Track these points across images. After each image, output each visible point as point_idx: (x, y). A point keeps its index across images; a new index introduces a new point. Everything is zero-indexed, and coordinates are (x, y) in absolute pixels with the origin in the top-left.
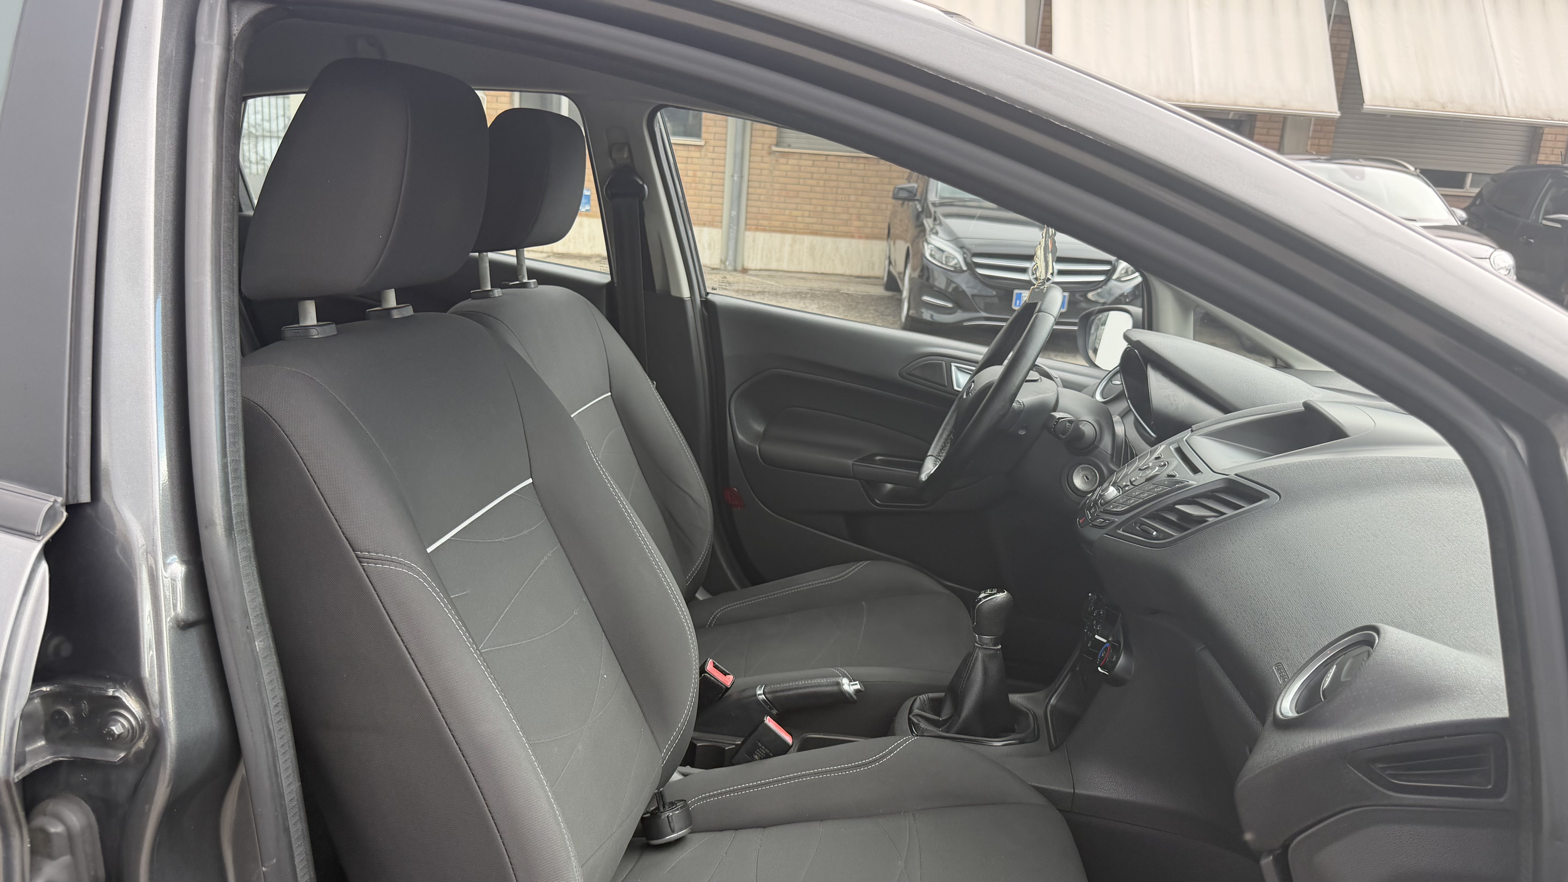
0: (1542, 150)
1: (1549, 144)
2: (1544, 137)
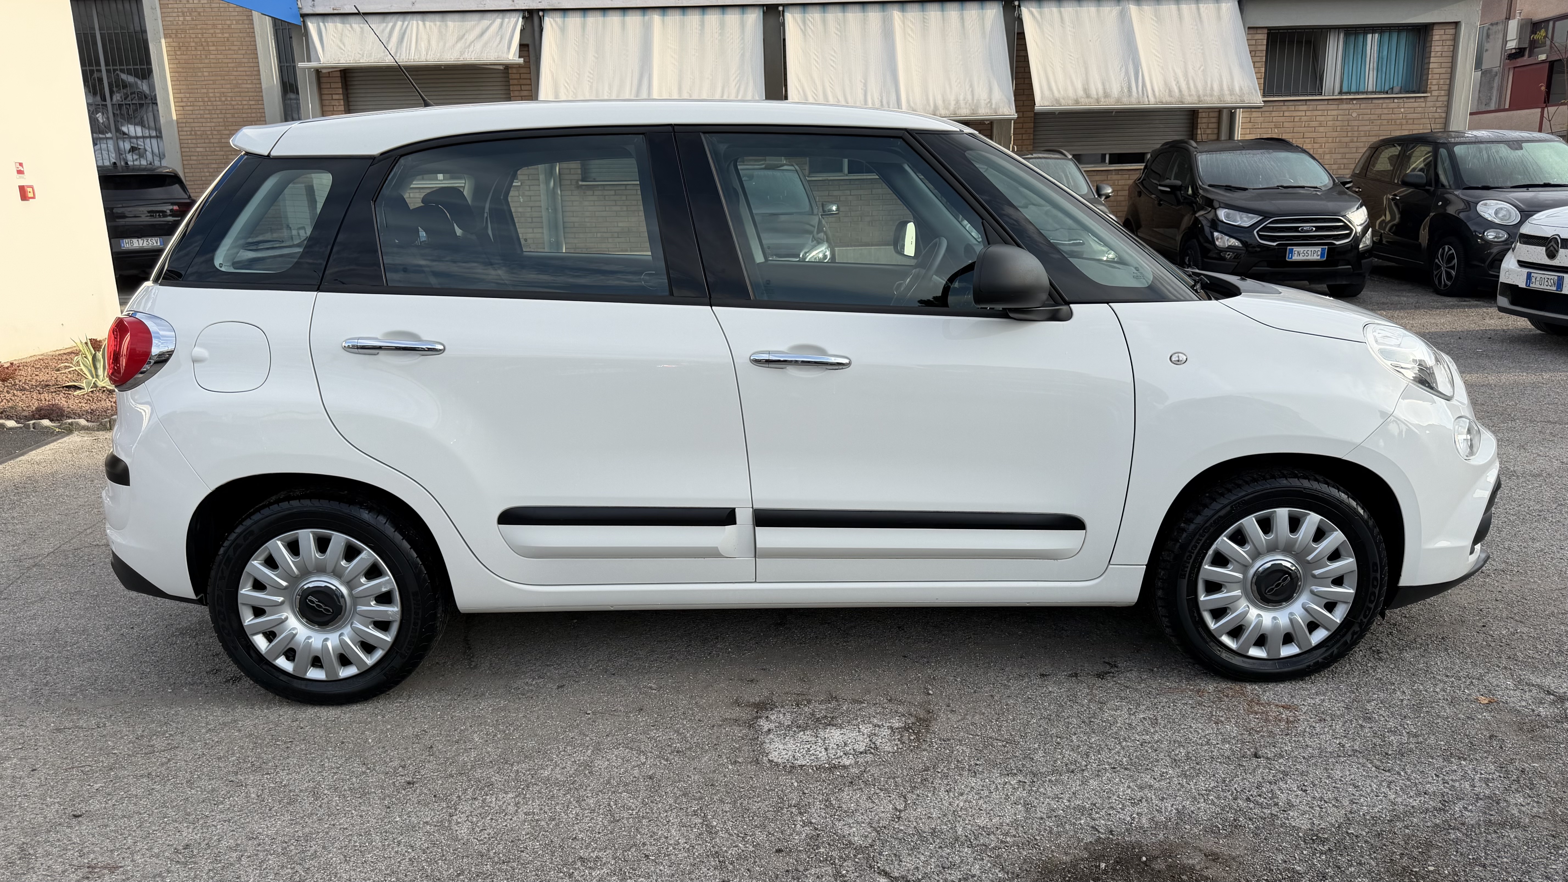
0: (1199, 126)
2: (1200, 115)
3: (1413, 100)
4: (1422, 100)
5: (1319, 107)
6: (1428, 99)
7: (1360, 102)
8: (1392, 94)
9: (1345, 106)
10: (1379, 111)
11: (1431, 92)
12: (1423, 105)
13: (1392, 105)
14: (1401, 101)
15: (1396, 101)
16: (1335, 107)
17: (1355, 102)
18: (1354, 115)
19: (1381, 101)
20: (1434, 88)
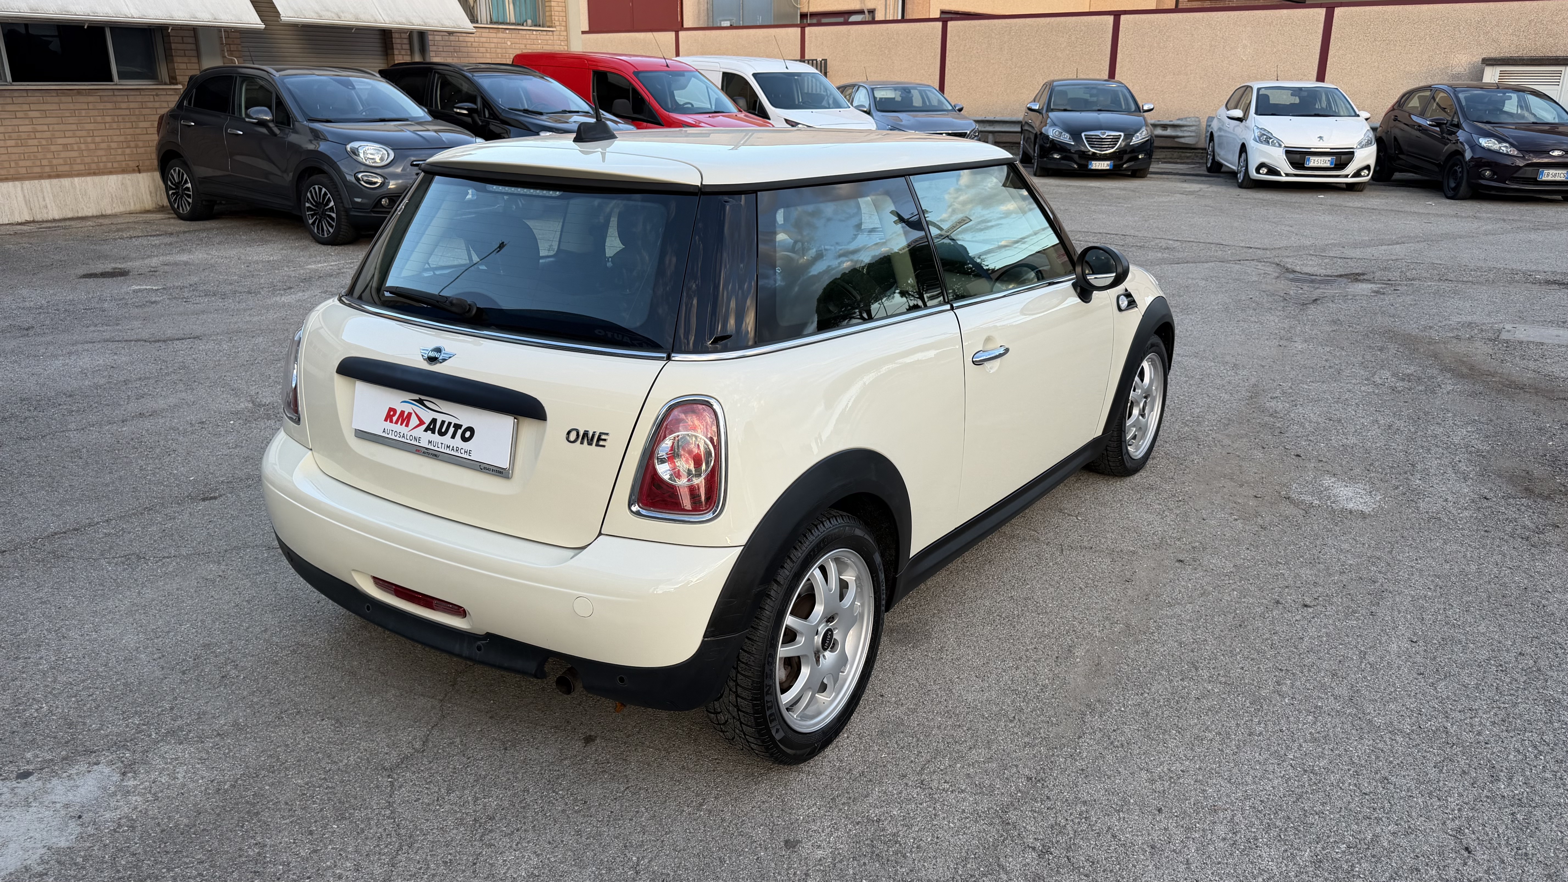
3: (545, 33)
4: (551, 33)
5: (484, 35)
6: (555, 33)
7: (511, 31)
8: (527, 26)
9: (501, 35)
10: (525, 41)
11: (555, 27)
12: (552, 38)
13: (532, 37)
14: (538, 33)
15: (534, 33)
16: (494, 35)
17: (507, 31)
18: (509, 43)
19: (524, 32)
20: (557, 23)
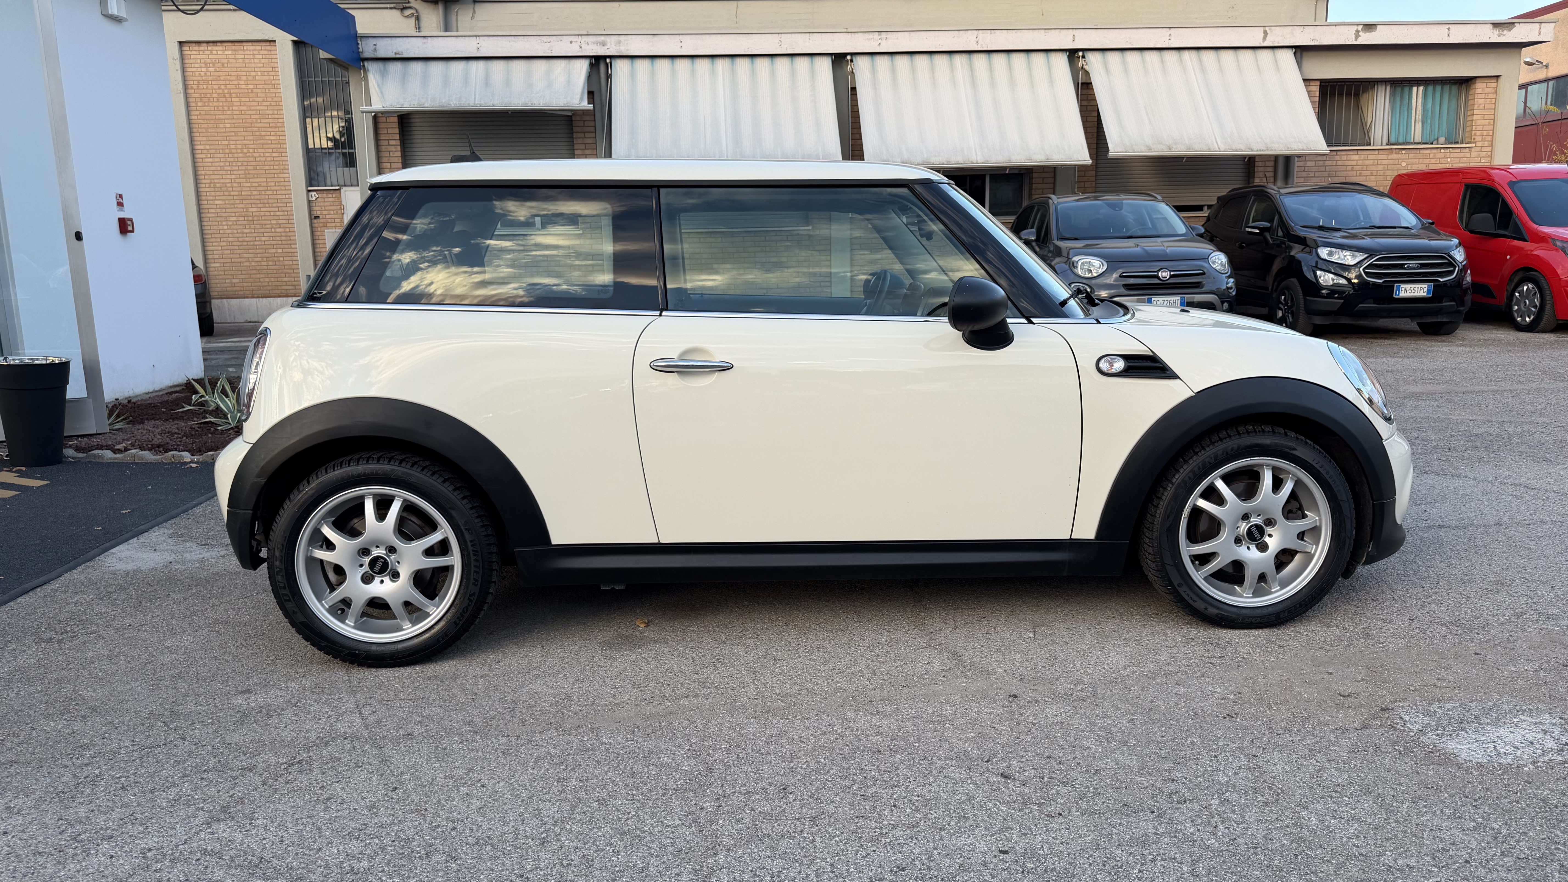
0: (1256, 175)
1: (1261, 169)
2: (1257, 164)
3: (1459, 150)
4: (1467, 150)
5: (1370, 157)
6: (1473, 150)
7: (1408, 151)
8: (1437, 144)
9: (1394, 156)
10: (1427, 161)
11: (1474, 143)
12: (1465, 154)
13: (1439, 155)
14: (1448, 151)
15: (1442, 151)
16: (1385, 157)
17: (1404, 152)
18: (1404, 164)
19: (1428, 151)
20: (1478, 138)
